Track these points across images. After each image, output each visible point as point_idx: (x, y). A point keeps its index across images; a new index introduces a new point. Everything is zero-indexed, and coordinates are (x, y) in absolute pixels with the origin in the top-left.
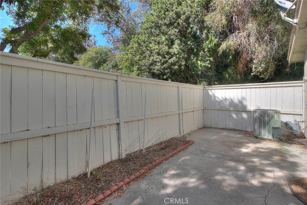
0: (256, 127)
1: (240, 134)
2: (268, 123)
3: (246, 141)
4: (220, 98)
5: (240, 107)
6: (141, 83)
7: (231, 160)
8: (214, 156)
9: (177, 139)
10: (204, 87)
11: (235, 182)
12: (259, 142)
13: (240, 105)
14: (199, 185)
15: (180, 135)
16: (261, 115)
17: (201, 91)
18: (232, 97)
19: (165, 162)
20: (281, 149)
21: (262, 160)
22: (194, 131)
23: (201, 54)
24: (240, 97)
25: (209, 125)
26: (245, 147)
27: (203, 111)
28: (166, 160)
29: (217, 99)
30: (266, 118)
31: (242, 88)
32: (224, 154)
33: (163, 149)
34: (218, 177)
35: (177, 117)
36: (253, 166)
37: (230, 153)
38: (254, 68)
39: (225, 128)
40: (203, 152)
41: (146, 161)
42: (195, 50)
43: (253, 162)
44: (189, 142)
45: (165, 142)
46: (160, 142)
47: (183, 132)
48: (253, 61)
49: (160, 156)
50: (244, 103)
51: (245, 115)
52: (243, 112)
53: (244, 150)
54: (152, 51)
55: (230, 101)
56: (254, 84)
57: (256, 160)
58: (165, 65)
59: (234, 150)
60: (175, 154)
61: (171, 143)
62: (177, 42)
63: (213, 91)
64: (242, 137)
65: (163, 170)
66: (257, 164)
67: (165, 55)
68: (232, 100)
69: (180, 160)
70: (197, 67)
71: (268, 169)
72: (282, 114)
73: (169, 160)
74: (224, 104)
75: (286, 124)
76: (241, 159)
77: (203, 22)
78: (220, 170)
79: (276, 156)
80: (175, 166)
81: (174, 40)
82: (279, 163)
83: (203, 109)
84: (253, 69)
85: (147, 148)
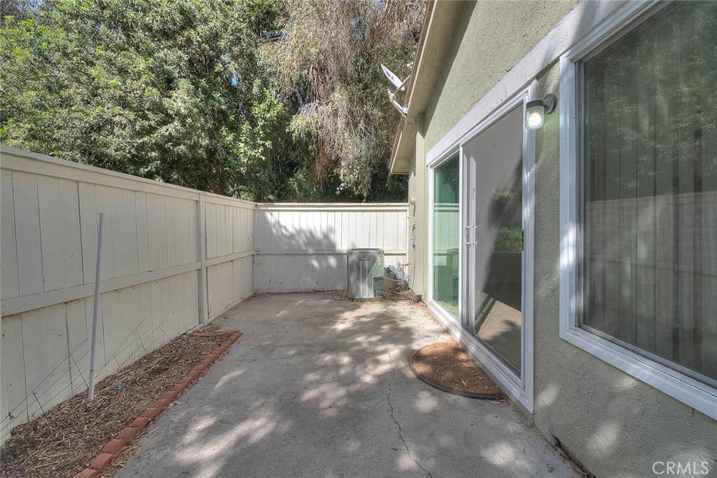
0: (352, 279)
1: (326, 299)
2: (369, 271)
3: (338, 309)
4: (290, 229)
5: (324, 247)
6: (77, 182)
7: (323, 352)
8: (292, 352)
9: (196, 334)
10: (256, 205)
11: (341, 392)
12: (358, 307)
13: (325, 242)
14: (277, 427)
15: (202, 325)
16: (360, 259)
17: (250, 213)
18: (312, 227)
19: (175, 404)
20: (387, 312)
21: (369, 336)
22: (235, 308)
23: (244, 129)
24: (324, 227)
25: (264, 289)
26: (339, 321)
27: (253, 259)
28: (176, 398)
29: (284, 231)
30: (367, 263)
31: (328, 211)
32: (310, 342)
33: (158, 371)
34: (311, 394)
35: (194, 276)
36: (359, 351)
37: (319, 339)
38: (342, 175)
39: (299, 290)
40: (267, 351)
41: (107, 424)
42: (232, 118)
43: (359, 344)
44: (229, 335)
45: (159, 351)
46: (144, 354)
47: (209, 314)
48: (340, 163)
49: (152, 394)
50: (332, 237)
51: (332, 261)
52: (328, 256)
53: (340, 327)
54: (97, 88)
55: (308, 234)
56: (347, 204)
57: (361, 339)
58: (146, 139)
59: (323, 332)
60: (200, 374)
61: (180, 350)
62: (184, 84)
63: (275, 214)
64: (331, 302)
65: (175, 428)
66: (365, 345)
67: (147, 112)
68: (311, 233)
69: (217, 386)
70: (236, 157)
71: (381, 348)
72: (386, 255)
73: (184, 397)
74: (297, 241)
75: (388, 271)
76: (338, 344)
77: (251, 58)
78: (311, 377)
79: (384, 324)
80: (206, 404)
81: (174, 78)
82: (392, 335)
83: (253, 255)
84: (341, 177)
85: (101, 385)
